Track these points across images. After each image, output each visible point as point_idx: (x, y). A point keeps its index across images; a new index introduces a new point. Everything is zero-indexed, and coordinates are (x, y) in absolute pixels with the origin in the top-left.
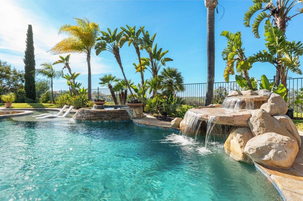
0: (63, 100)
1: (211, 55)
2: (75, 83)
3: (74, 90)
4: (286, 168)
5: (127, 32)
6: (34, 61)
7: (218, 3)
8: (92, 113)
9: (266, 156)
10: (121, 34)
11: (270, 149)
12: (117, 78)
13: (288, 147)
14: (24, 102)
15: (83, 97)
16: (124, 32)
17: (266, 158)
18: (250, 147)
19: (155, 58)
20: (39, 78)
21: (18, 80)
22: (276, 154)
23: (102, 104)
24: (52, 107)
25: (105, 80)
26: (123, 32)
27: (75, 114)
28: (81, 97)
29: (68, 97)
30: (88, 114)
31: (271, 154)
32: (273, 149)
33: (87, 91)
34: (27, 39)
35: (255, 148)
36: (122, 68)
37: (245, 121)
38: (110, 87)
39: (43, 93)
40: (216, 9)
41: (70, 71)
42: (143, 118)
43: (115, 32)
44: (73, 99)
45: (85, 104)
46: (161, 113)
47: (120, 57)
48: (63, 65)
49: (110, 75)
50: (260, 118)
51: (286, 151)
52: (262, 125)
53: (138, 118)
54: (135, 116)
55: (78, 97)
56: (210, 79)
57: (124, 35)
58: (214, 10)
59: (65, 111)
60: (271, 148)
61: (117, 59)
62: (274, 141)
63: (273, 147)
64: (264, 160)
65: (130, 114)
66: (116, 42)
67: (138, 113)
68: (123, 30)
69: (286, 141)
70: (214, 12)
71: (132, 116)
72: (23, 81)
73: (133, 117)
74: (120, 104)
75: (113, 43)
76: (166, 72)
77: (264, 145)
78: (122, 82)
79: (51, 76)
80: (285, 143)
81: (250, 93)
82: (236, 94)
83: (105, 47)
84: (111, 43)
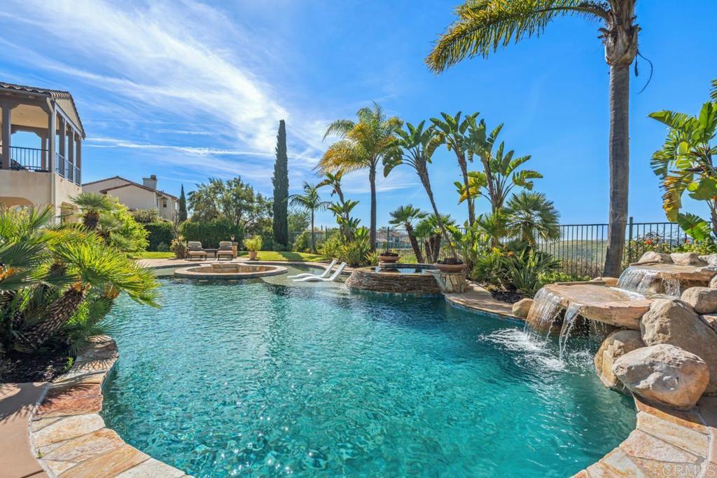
0: (330, 250)
1: (617, 167)
2: (350, 219)
3: (348, 230)
4: (678, 407)
5: (442, 126)
6: (287, 180)
7: (637, 52)
8: (374, 277)
9: (642, 382)
10: (431, 131)
11: (652, 371)
12: (422, 211)
13: (682, 371)
14: (272, 250)
15: (361, 245)
16: (437, 128)
17: (642, 385)
18: (619, 364)
19: (499, 171)
20: (294, 209)
21: (264, 212)
22: (659, 380)
23: (394, 261)
24: (313, 260)
25: (401, 215)
26: (435, 126)
27: (350, 277)
28: (359, 246)
29: (337, 245)
30: (369, 279)
31: (651, 379)
32: (656, 371)
33: (369, 234)
34: (278, 144)
35: (626, 367)
36: (431, 195)
37: (635, 319)
38: (409, 228)
39: (299, 234)
40: (632, 68)
41: (342, 199)
42: (465, 291)
43: (421, 127)
44: (346, 248)
45: (365, 259)
46: (505, 285)
47: (429, 173)
48: (330, 188)
49: (409, 208)
50: (662, 316)
51: (677, 378)
52: (663, 330)
53: (456, 292)
54: (451, 288)
55: (353, 245)
56: (616, 219)
57: (437, 133)
58: (628, 69)
59: (333, 269)
60: (653, 369)
61: (422, 178)
62: (659, 359)
63: (656, 368)
64: (638, 389)
65: (441, 284)
66: (421, 145)
67: (456, 283)
68: (433, 124)
69: (682, 362)
70: (627, 74)
71: (443, 288)
72: (271, 215)
73: (446, 289)
74: (426, 263)
75: (414, 148)
76: (519, 202)
77: (643, 363)
78: (430, 219)
79: (311, 205)
80: (678, 365)
81: (688, 260)
82: (656, 259)
83: (401, 158)
84: (411, 150)
